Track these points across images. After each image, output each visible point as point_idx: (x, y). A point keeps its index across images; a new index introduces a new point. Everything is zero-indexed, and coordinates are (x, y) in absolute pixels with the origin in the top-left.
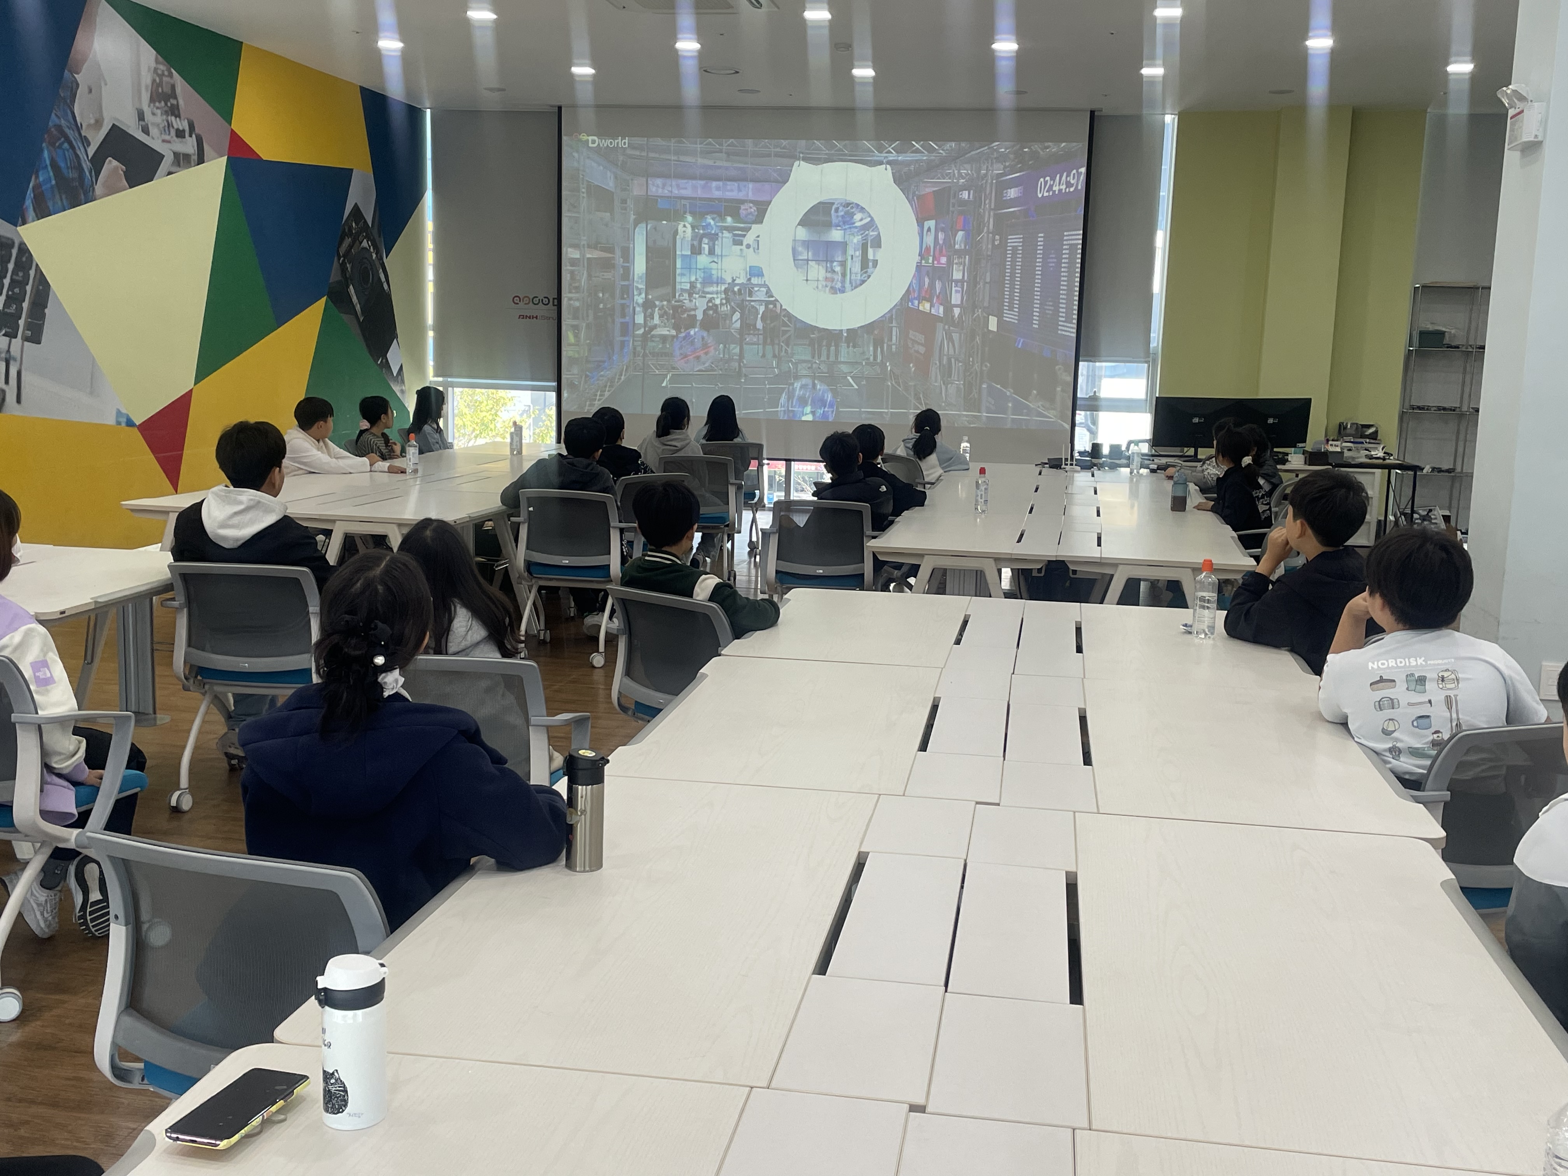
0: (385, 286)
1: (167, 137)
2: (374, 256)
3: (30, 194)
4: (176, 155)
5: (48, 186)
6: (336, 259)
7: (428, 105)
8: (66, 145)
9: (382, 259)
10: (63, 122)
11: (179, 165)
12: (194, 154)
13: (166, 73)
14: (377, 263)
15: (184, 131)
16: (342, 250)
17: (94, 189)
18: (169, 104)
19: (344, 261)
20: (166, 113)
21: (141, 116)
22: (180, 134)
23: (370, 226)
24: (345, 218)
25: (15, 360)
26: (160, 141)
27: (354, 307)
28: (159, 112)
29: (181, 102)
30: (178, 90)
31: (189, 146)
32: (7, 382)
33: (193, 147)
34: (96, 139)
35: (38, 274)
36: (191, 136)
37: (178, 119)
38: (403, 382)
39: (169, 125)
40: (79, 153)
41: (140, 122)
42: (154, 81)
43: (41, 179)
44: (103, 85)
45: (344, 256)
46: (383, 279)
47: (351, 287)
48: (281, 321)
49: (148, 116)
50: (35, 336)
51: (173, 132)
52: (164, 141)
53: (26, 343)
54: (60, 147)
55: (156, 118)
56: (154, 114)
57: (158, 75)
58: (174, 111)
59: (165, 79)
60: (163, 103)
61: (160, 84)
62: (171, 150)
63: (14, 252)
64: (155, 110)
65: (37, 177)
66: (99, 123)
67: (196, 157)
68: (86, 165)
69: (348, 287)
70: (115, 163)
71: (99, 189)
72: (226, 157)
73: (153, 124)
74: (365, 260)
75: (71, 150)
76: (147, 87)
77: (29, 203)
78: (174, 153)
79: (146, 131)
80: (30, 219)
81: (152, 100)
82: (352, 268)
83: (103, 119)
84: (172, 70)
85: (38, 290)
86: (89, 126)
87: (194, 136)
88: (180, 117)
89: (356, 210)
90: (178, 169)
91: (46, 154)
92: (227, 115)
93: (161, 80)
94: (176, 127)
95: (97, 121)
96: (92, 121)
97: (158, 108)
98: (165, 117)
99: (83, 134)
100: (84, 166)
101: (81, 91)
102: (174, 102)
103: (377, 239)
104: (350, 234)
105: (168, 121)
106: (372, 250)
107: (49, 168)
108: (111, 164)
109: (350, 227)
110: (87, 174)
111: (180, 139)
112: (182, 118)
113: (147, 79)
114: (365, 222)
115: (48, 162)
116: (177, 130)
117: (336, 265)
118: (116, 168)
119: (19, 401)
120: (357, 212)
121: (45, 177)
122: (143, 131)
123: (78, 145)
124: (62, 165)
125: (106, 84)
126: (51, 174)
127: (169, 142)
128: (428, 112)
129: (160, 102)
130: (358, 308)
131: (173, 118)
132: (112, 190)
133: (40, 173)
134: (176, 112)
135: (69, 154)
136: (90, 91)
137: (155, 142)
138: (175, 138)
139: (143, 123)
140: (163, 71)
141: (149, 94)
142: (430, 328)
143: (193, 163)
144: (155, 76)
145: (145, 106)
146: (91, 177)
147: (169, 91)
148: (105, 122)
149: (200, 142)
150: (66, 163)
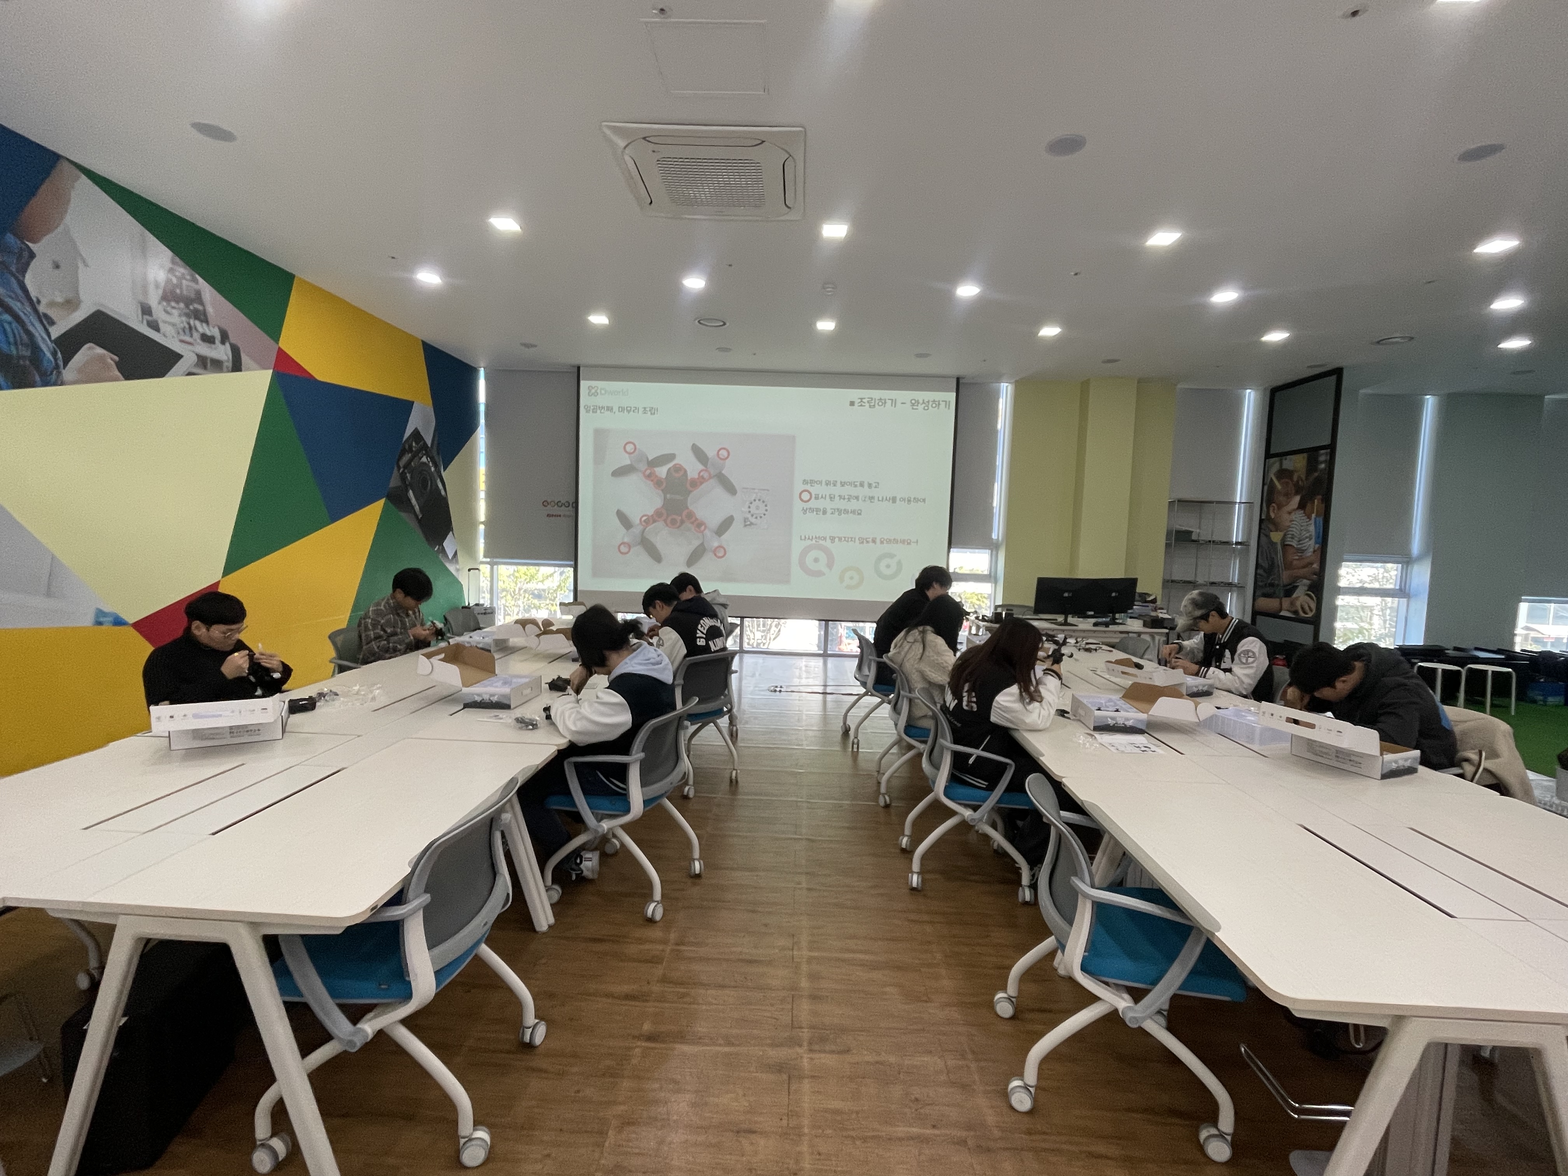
0: (443, 493)
1: (188, 339)
2: (433, 469)
4: (201, 358)
6: (396, 468)
7: (482, 365)
8: (7, 318)
9: (439, 471)
11: (205, 369)
12: (228, 361)
13: (188, 277)
14: (435, 474)
15: (213, 337)
16: (402, 463)
17: (59, 373)
18: (191, 307)
19: (403, 471)
20: (188, 315)
21: (146, 310)
22: (208, 339)
23: (429, 445)
24: (405, 438)
26: (176, 340)
27: (413, 507)
28: (176, 312)
29: (209, 309)
30: (206, 298)
31: (222, 352)
33: (227, 355)
34: (66, 320)
36: (222, 343)
37: (204, 325)
38: (457, 562)
39: (191, 328)
40: (31, 328)
41: (147, 317)
42: (169, 281)
45: (405, 467)
46: (441, 487)
47: (411, 492)
48: (333, 517)
49: (158, 313)
51: (196, 335)
52: (182, 341)
55: (170, 317)
56: (167, 312)
57: (175, 276)
58: (200, 316)
59: (184, 282)
60: (182, 305)
61: (180, 286)
62: (193, 352)
64: (169, 309)
66: (72, 304)
67: (230, 364)
68: (46, 345)
69: (407, 491)
70: (100, 351)
71: (68, 373)
72: (271, 371)
73: (165, 322)
74: (424, 472)
75: (15, 325)
76: (157, 286)
78: (198, 356)
79: (154, 325)
81: (165, 299)
82: (411, 477)
83: (80, 302)
84: (197, 276)
86: (53, 306)
87: (227, 345)
88: (207, 322)
90: (203, 371)
92: (274, 334)
93: (180, 283)
95: (68, 301)
96: (59, 299)
97: (173, 308)
98: (184, 319)
99: (42, 311)
100: (42, 345)
102: (200, 308)
103: (436, 458)
104: (410, 450)
105: (189, 324)
106: (431, 464)
108: (93, 351)
109: (411, 446)
110: (49, 355)
111: (206, 344)
112: (210, 323)
113: (157, 277)
114: (425, 443)
116: (203, 334)
117: (395, 475)
118: (101, 358)
120: (416, 435)
122: (148, 326)
123: (31, 321)
125: (86, 265)
127: (189, 343)
128: (482, 370)
130: (417, 508)
131: (198, 323)
132: (92, 378)
134: (202, 317)
135: (13, 329)
136: (57, 267)
137: (168, 340)
138: (199, 341)
139: (149, 318)
140: (183, 274)
141: (160, 292)
142: (482, 523)
143: (225, 369)
144: (170, 276)
145: (153, 300)
146: (56, 359)
147: (193, 296)
148: (83, 306)
149: (236, 352)
150: (7, 337)
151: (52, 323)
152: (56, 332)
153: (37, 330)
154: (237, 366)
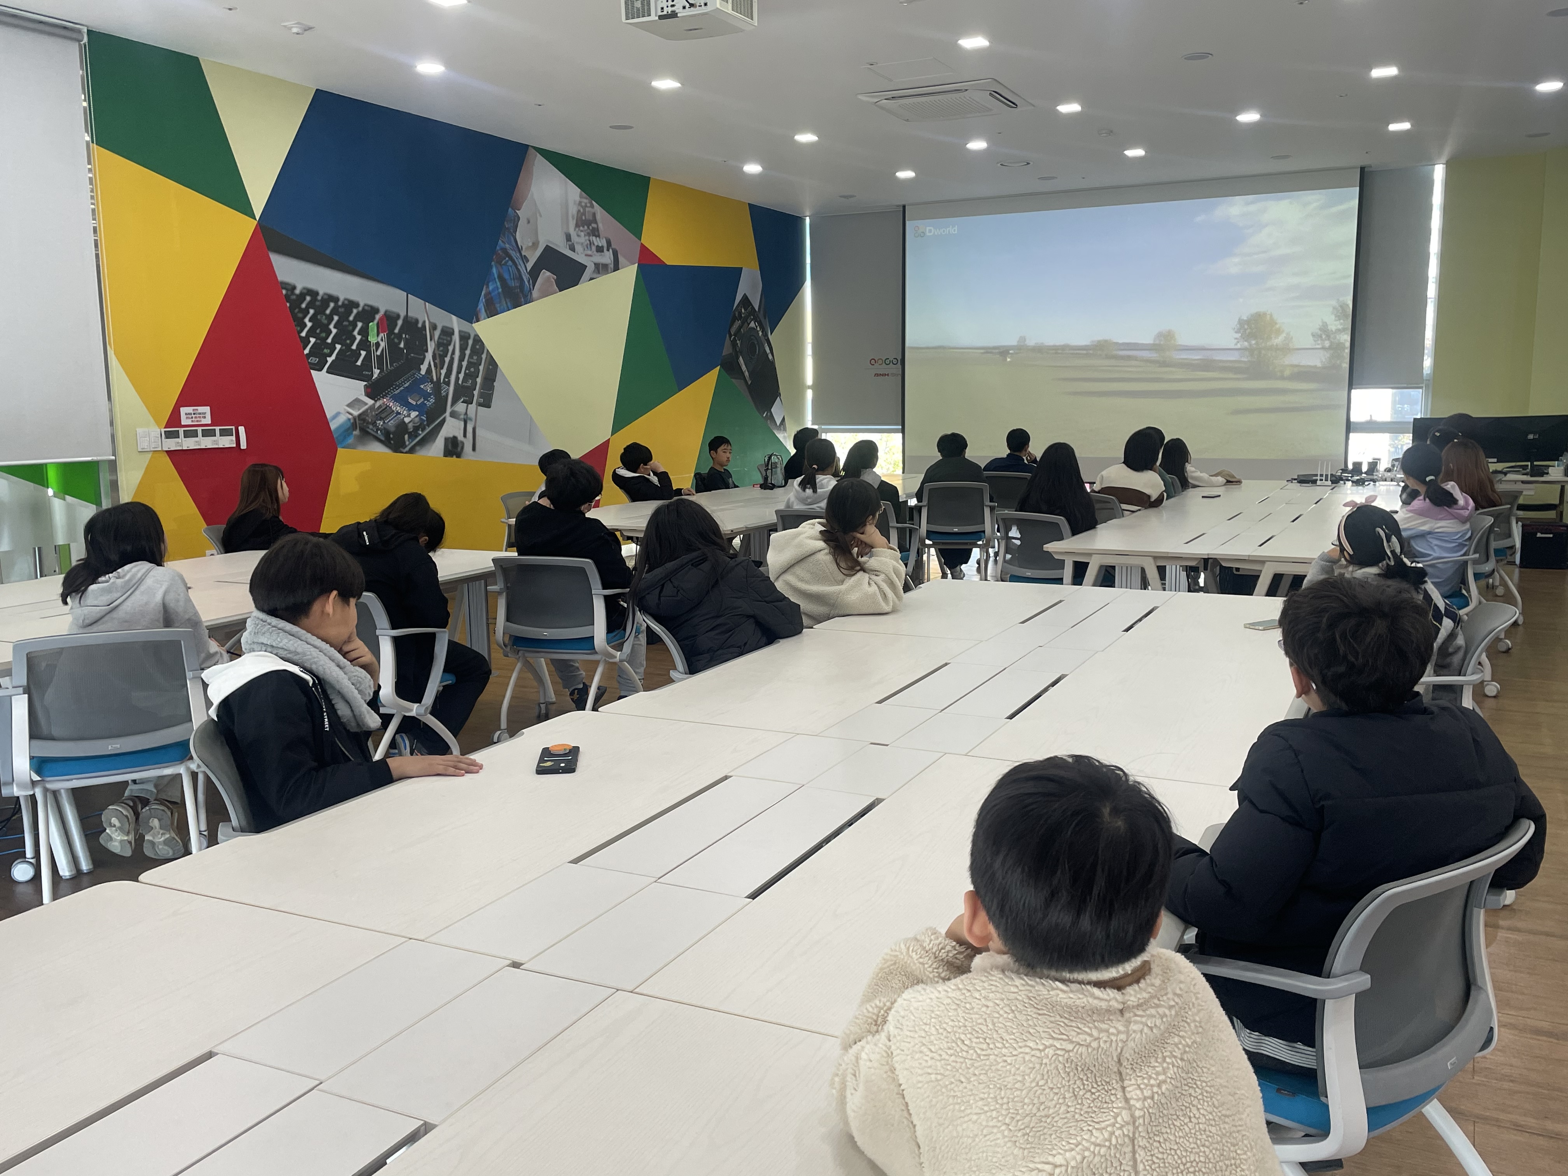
0: (770, 357)
1: (589, 252)
2: (760, 333)
3: (482, 299)
4: (597, 265)
5: (496, 292)
6: (728, 336)
7: (808, 213)
8: (510, 263)
9: (765, 334)
10: (507, 246)
11: (599, 273)
13: (588, 205)
14: (763, 339)
15: (603, 247)
16: (733, 330)
17: (531, 293)
18: (591, 228)
19: (734, 338)
20: (589, 235)
21: (568, 238)
22: (600, 249)
23: (757, 310)
24: (735, 305)
25: (471, 419)
26: (583, 255)
27: (743, 373)
28: (582, 234)
29: (600, 225)
30: (598, 217)
31: (607, 258)
32: (465, 436)
33: (610, 258)
34: (533, 258)
35: (489, 357)
36: (608, 250)
38: (785, 430)
39: (591, 243)
40: (519, 267)
41: (568, 243)
42: (579, 211)
43: (491, 288)
44: (538, 217)
45: (736, 334)
46: (768, 351)
47: (741, 358)
48: (682, 385)
49: (574, 238)
50: (486, 403)
51: (594, 248)
52: (586, 255)
53: (479, 407)
54: (506, 264)
55: (580, 238)
56: (578, 236)
57: (582, 206)
58: (595, 233)
59: (587, 209)
60: (586, 227)
61: (584, 214)
62: (592, 261)
63: (470, 342)
64: (580, 233)
65: (488, 287)
66: (535, 245)
67: (612, 266)
68: (526, 277)
69: (738, 358)
70: (548, 274)
71: (535, 293)
72: (637, 265)
73: (578, 243)
74: (752, 337)
75: (513, 267)
76: (573, 217)
77: (481, 306)
78: (595, 264)
79: (572, 249)
80: (482, 317)
81: (577, 226)
82: (741, 344)
83: (538, 243)
84: (594, 202)
85: (488, 368)
86: (528, 248)
87: (611, 250)
89: (746, 299)
90: (598, 275)
91: (494, 270)
92: (638, 234)
93: (584, 210)
94: (596, 244)
95: (533, 244)
96: (530, 244)
97: (582, 231)
98: (587, 238)
99: (523, 254)
100: (524, 277)
101: (522, 224)
103: (762, 320)
104: (740, 317)
106: (758, 329)
107: (497, 280)
108: (545, 274)
109: (740, 313)
110: (526, 283)
111: (599, 254)
112: (601, 236)
113: (573, 210)
114: (753, 308)
115: (496, 276)
116: (598, 246)
117: (728, 343)
118: (549, 278)
119: (474, 449)
120: (745, 301)
121: (494, 286)
122: (570, 249)
123: (519, 262)
124: (506, 276)
125: (541, 216)
126: (498, 284)
127: (590, 256)
128: (808, 220)
129: (583, 227)
130: (747, 374)
131: (594, 238)
132: (545, 294)
133: (490, 284)
134: (596, 233)
135: (513, 269)
136: (529, 222)
137: (579, 257)
138: (595, 252)
139: (570, 243)
140: (586, 203)
141: (575, 222)
142: (809, 387)
143: (609, 271)
144: (580, 207)
145: (572, 230)
146: (529, 285)
147: (591, 218)
148: (540, 244)
149: (615, 254)
150: (510, 276)
151: (528, 261)
152: (529, 266)
153: (522, 268)
154: (616, 268)
